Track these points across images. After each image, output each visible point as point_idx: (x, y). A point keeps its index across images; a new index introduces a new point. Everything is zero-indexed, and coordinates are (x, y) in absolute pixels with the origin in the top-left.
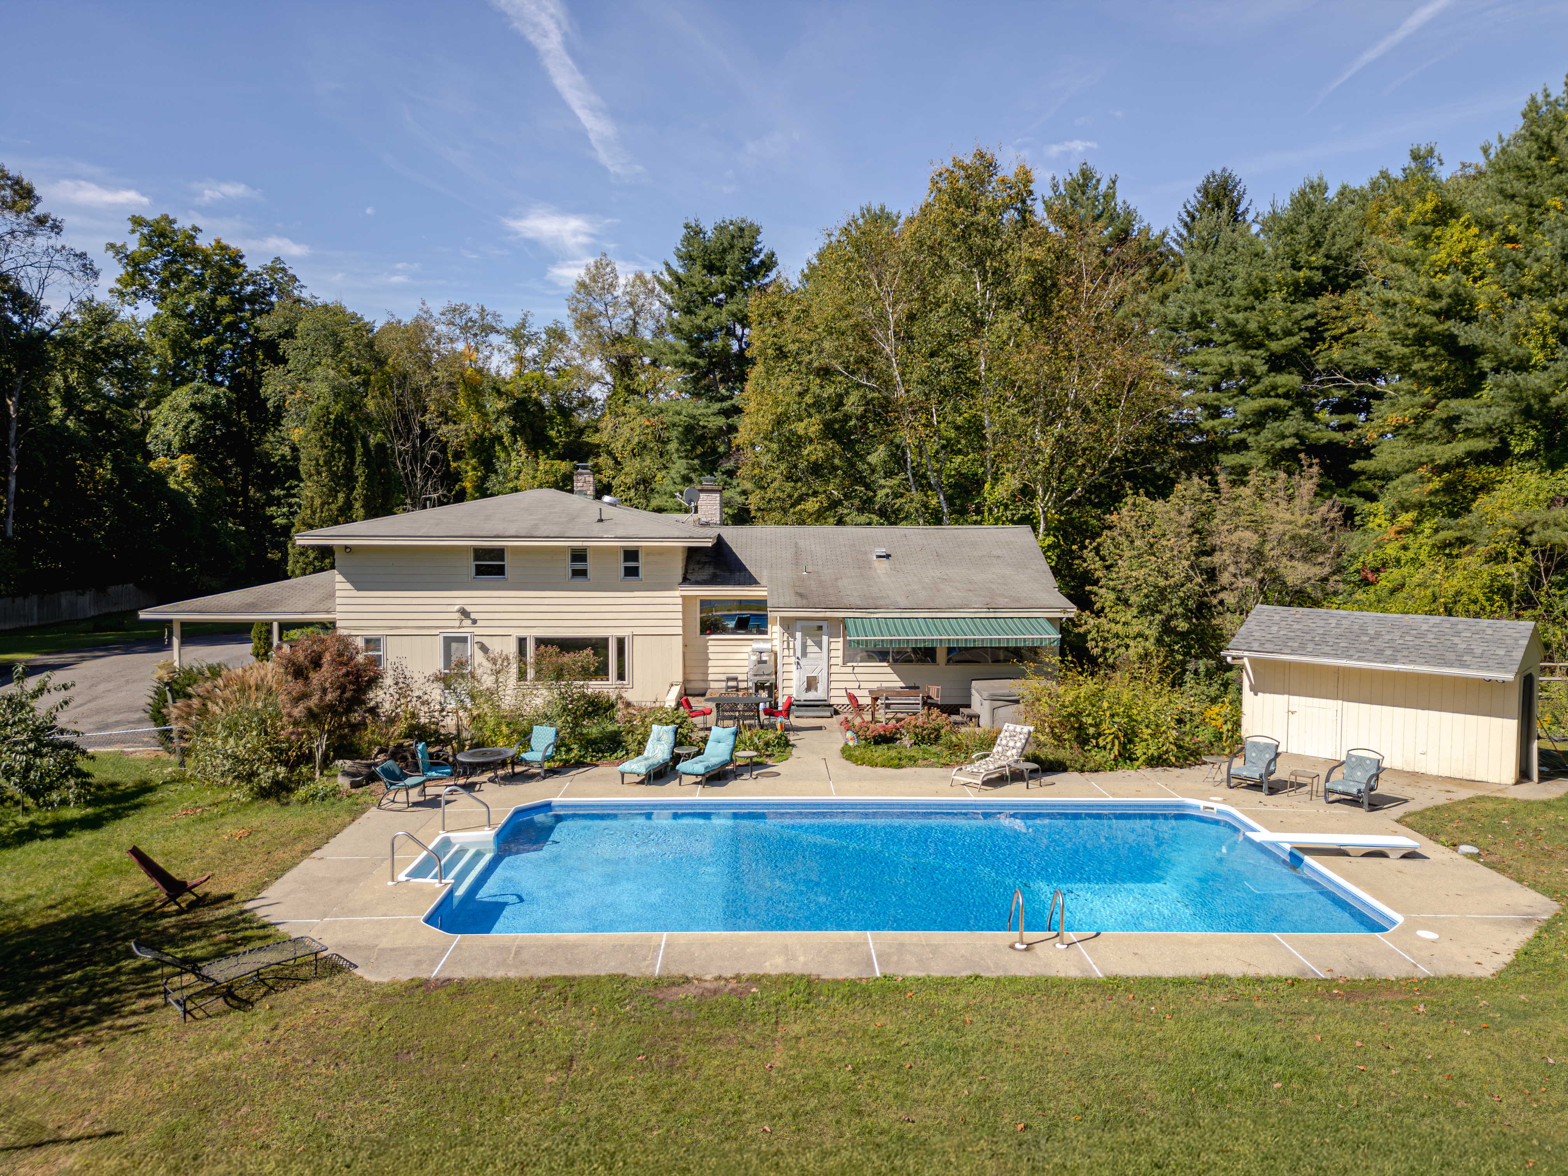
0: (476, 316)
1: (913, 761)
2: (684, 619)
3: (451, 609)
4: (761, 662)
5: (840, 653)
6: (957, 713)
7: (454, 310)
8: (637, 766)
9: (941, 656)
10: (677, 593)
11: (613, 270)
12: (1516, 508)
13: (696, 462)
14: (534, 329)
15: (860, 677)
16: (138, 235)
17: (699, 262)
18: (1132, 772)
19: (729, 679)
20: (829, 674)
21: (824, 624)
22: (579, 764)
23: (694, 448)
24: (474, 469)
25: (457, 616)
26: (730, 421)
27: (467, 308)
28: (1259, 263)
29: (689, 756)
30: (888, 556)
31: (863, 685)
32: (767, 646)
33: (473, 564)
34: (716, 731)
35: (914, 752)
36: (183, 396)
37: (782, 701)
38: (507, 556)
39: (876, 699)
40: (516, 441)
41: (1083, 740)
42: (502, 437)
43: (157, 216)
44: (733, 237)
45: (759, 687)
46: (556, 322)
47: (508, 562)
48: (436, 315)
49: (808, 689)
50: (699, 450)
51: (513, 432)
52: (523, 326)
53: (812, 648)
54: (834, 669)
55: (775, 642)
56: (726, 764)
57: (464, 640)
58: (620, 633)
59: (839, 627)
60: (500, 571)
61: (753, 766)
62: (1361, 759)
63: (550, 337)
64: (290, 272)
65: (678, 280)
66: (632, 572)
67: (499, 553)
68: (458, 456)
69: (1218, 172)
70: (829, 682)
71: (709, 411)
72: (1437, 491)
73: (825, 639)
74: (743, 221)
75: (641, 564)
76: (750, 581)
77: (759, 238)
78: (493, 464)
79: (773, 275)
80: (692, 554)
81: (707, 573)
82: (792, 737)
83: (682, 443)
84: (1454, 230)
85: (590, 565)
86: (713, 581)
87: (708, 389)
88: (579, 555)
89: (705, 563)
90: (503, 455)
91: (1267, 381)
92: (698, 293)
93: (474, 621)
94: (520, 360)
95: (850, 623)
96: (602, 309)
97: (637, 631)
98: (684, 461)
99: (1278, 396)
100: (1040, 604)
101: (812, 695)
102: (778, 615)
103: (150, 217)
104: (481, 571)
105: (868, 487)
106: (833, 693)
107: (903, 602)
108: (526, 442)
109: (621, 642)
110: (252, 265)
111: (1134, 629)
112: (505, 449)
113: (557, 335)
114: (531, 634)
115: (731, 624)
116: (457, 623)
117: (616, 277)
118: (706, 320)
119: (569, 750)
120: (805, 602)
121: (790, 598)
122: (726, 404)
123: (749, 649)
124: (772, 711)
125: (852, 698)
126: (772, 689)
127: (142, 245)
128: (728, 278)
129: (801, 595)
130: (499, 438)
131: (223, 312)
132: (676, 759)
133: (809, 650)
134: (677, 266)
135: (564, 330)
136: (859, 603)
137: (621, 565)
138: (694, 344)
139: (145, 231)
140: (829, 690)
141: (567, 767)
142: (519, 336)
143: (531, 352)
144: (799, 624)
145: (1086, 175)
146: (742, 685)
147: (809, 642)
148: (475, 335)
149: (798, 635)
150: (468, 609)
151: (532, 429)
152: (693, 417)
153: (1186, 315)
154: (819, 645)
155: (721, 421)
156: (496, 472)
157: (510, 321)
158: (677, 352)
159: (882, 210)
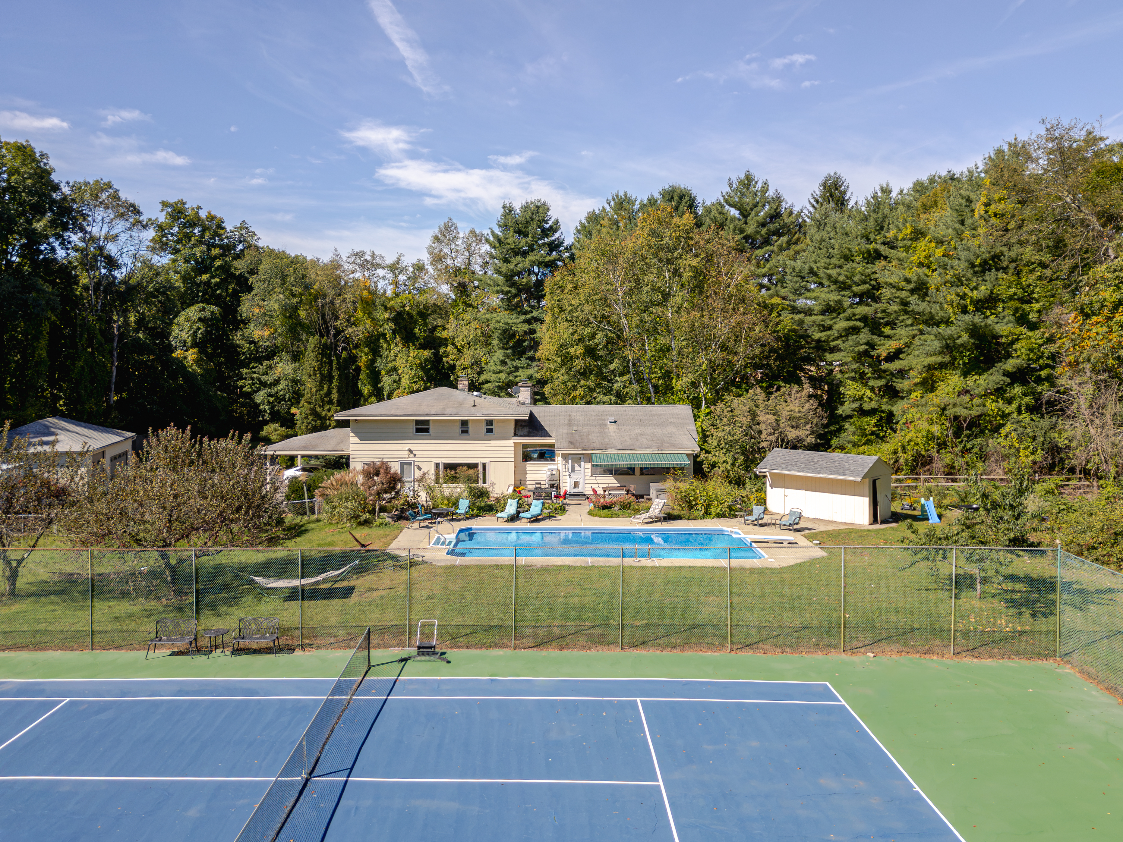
0: (369, 258)
1: (618, 515)
2: (515, 454)
3: (404, 449)
4: (552, 474)
5: (590, 470)
6: (643, 498)
7: (356, 255)
8: (504, 515)
9: (637, 472)
10: (512, 441)
11: (456, 228)
12: (943, 396)
13: (509, 351)
14: (405, 264)
15: (599, 482)
16: (165, 213)
17: (512, 229)
18: (710, 520)
19: (537, 484)
20: (584, 480)
21: (582, 457)
22: (477, 516)
23: (508, 343)
24: (366, 354)
25: (407, 452)
26: (531, 327)
27: (364, 253)
28: (847, 239)
29: (523, 512)
30: (615, 422)
31: (601, 485)
32: (555, 467)
33: (414, 427)
34: (535, 502)
35: (620, 512)
36: (193, 312)
37: (562, 493)
38: (431, 423)
39: (605, 491)
40: (396, 338)
41: (691, 507)
42: (385, 335)
43: (176, 200)
44: (533, 214)
45: (552, 486)
46: (419, 260)
47: (431, 427)
48: (345, 259)
49: (575, 487)
50: (511, 344)
51: (394, 332)
52: (398, 263)
53: (577, 468)
54: (586, 478)
55: (559, 465)
56: (539, 515)
57: (410, 464)
58: (484, 461)
59: (588, 458)
60: (427, 430)
61: (550, 517)
62: (794, 512)
63: (414, 269)
64: (251, 229)
65: (499, 241)
66: (490, 431)
67: (427, 422)
68: (357, 346)
69: (832, 174)
70: (584, 484)
71: (518, 321)
72: (918, 383)
73: (582, 463)
74: (539, 201)
75: (494, 427)
76: (547, 435)
77: (549, 213)
78: (380, 351)
79: (557, 235)
80: (518, 423)
81: (525, 431)
82: (567, 508)
83: (500, 340)
84: (922, 243)
85: (470, 428)
86: (529, 435)
87: (518, 305)
88: (465, 423)
89: (524, 426)
90: (385, 345)
91: (850, 311)
92: (511, 249)
93: (415, 455)
94: (396, 284)
95: (593, 456)
96: (449, 253)
97: (492, 460)
98: (502, 351)
99: (856, 320)
100: (686, 447)
101: (576, 490)
102: (561, 452)
103: (171, 201)
104: (418, 431)
105: (609, 381)
106: (586, 489)
107: (619, 446)
108: (402, 338)
109: (484, 465)
110: (229, 226)
111: (723, 459)
112: (387, 341)
113: (420, 268)
114: (442, 461)
115: (535, 456)
116: (407, 456)
117: (458, 233)
118: (516, 265)
119: (473, 510)
120: (573, 446)
121: (566, 444)
122: (529, 316)
123: (546, 469)
124: (557, 497)
125: (594, 491)
126: (558, 487)
127: (166, 218)
128: (529, 239)
129: (571, 443)
130: (384, 335)
131: (215, 258)
132: (518, 513)
133: (576, 469)
134: (498, 232)
135: (424, 264)
136: (598, 447)
137: (485, 428)
138: (509, 278)
139: (170, 210)
140: (584, 488)
141: (472, 517)
142: (395, 268)
143: (402, 278)
144: (570, 456)
145: (749, 178)
146: (543, 486)
147: (576, 465)
148: (368, 269)
149: (570, 461)
150: (412, 449)
151: (406, 330)
152: (508, 324)
153: (807, 267)
154: (580, 466)
155: (526, 327)
156: (381, 356)
157: (390, 260)
158: (498, 285)
159: (626, 195)
